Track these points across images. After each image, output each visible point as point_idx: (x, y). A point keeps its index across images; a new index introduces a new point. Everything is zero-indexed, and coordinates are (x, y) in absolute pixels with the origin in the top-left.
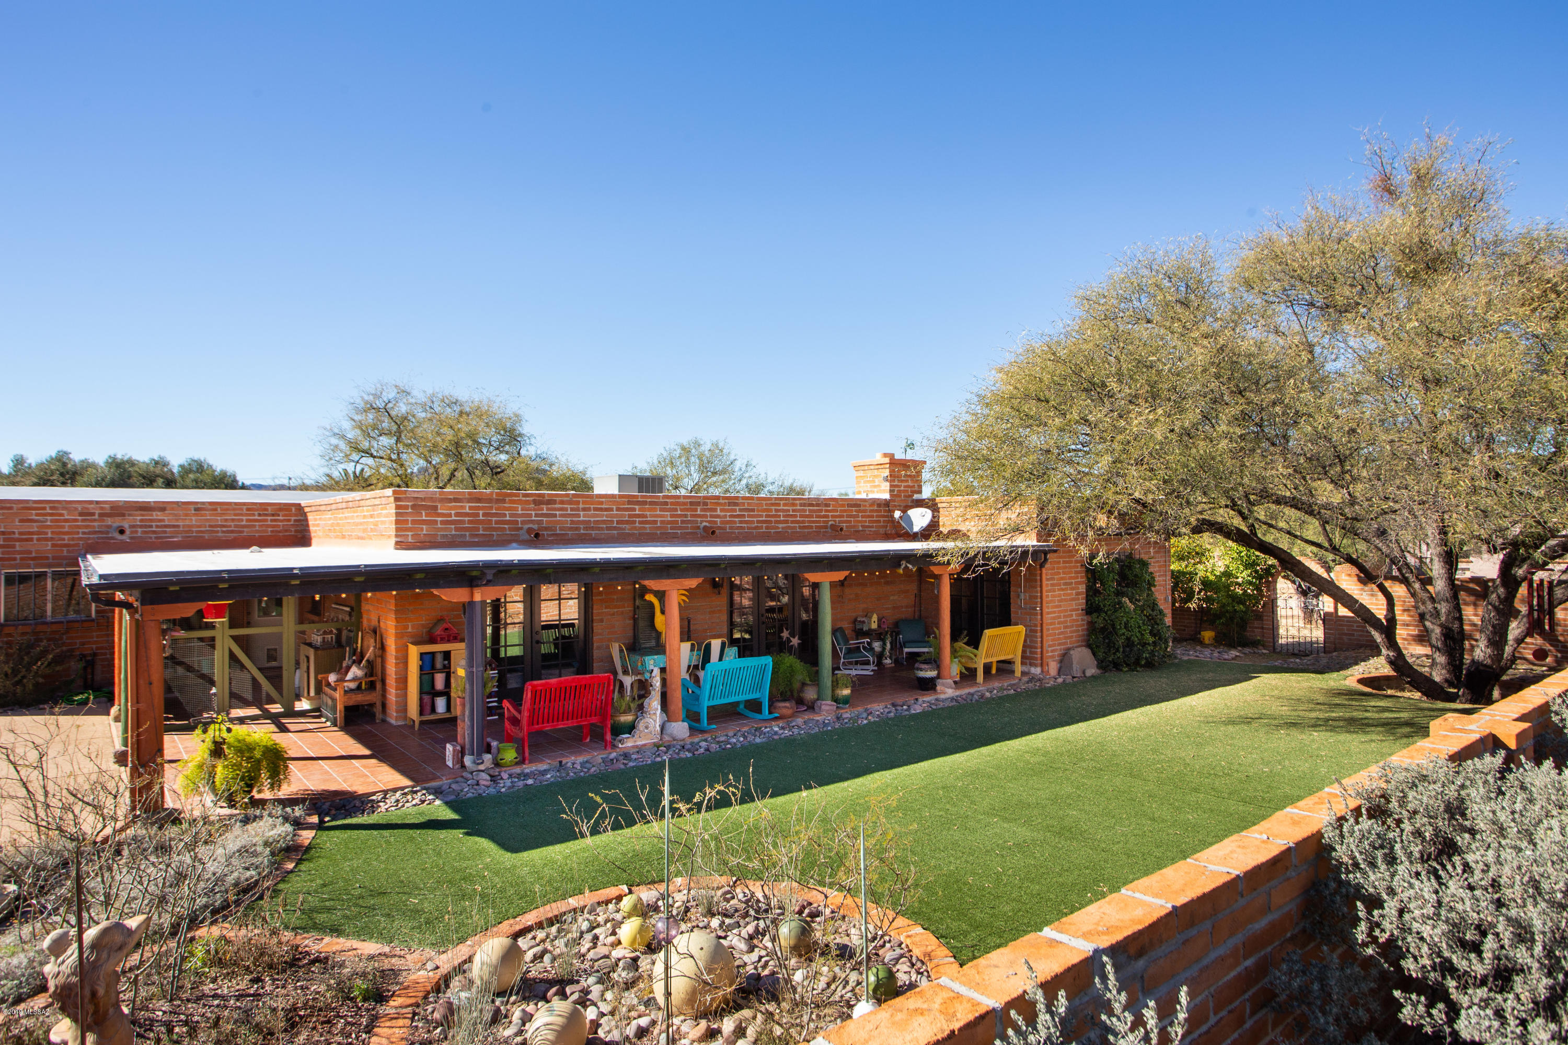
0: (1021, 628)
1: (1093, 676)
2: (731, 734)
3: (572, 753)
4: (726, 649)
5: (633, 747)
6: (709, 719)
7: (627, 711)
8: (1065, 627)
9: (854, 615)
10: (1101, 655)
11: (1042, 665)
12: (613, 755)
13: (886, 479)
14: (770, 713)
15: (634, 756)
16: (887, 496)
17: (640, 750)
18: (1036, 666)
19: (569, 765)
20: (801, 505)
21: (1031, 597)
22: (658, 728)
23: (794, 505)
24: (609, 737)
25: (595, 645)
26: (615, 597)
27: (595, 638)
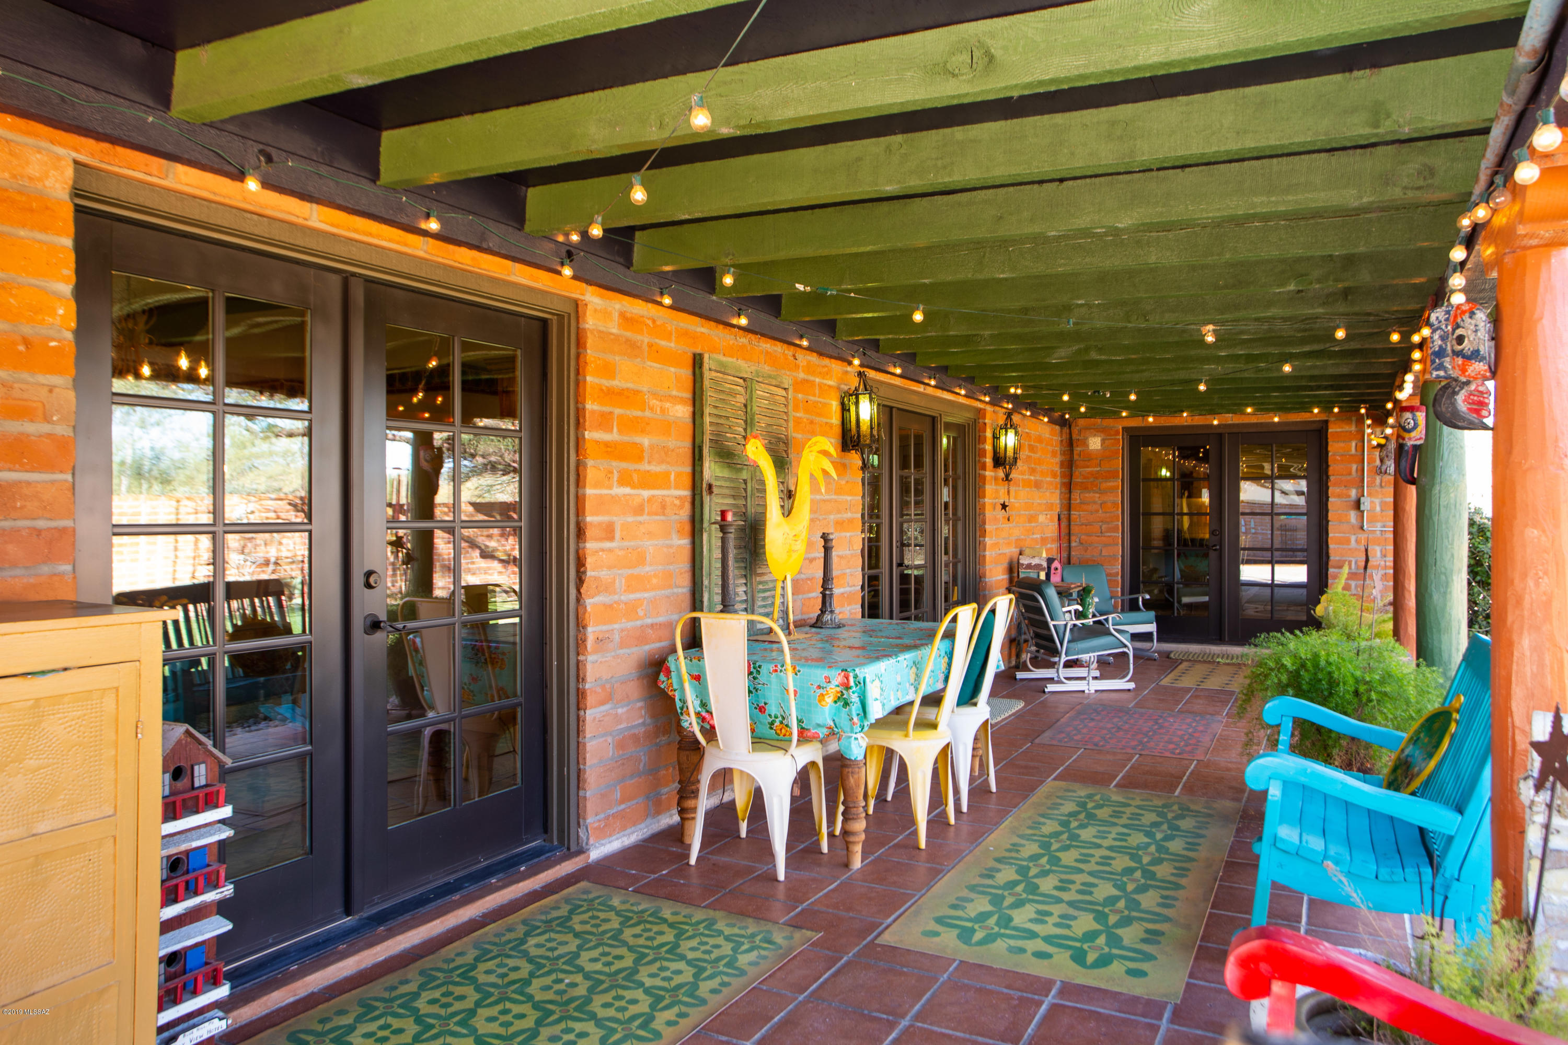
25: (592, 632)
26: (646, 441)
27: (590, 602)
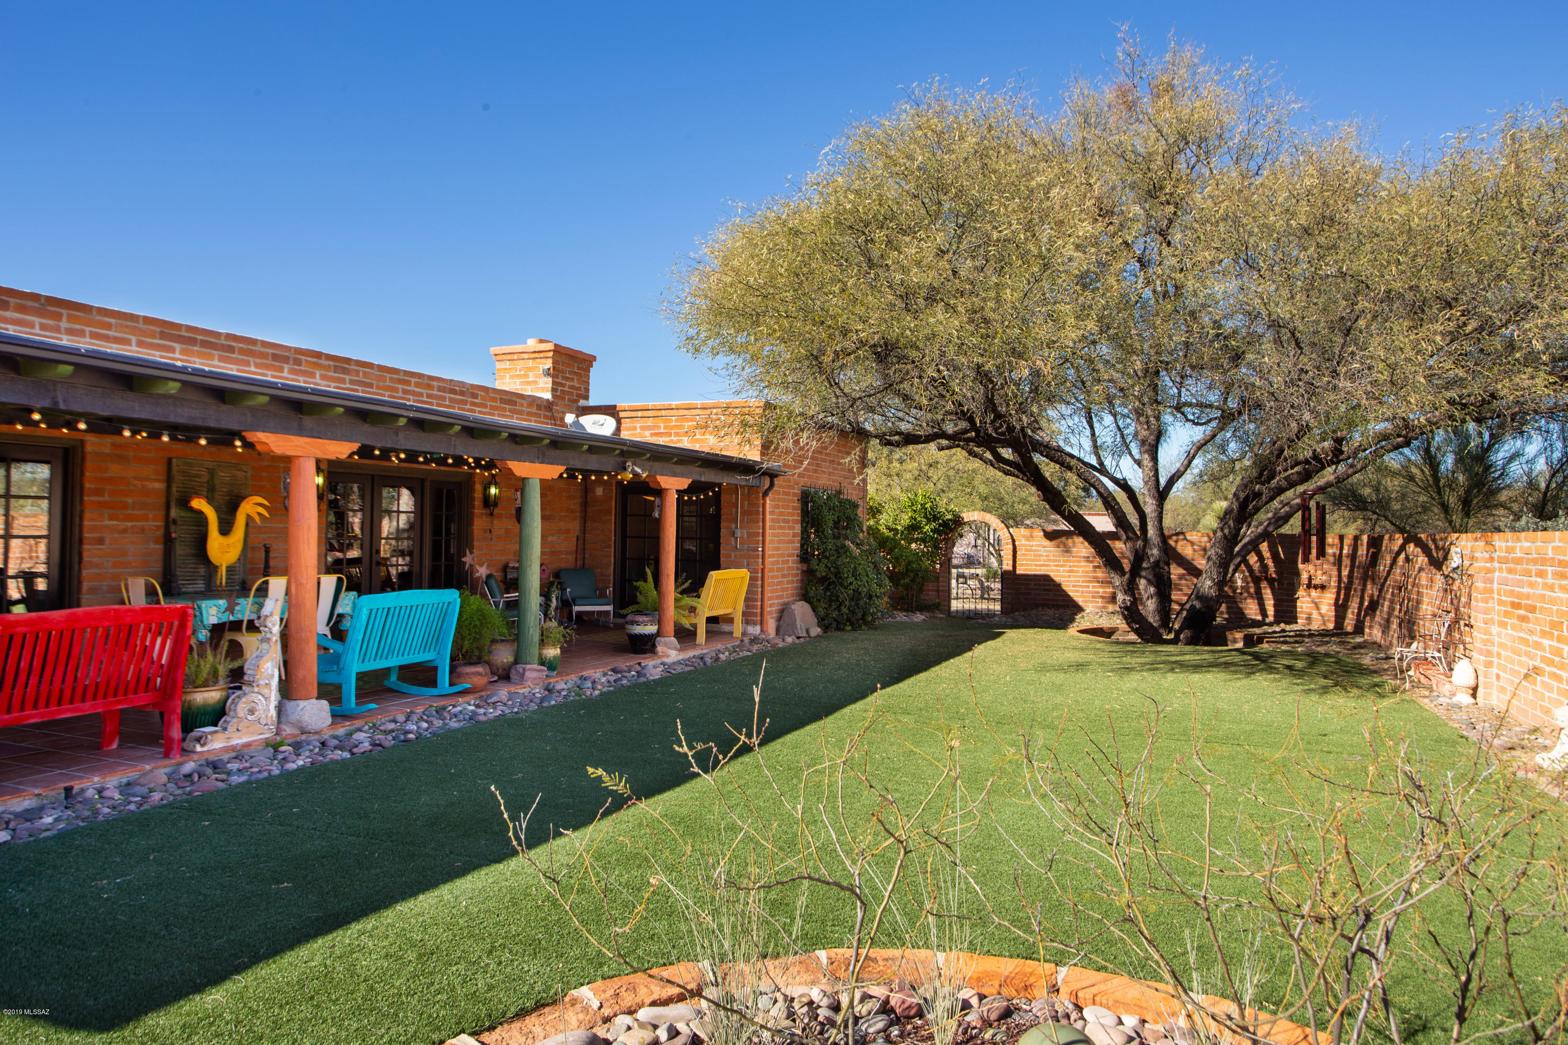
0: (744, 573)
1: (818, 636)
2: (401, 718)
3: (93, 770)
4: (343, 594)
5: (226, 749)
6: (358, 696)
7: (211, 680)
8: (783, 576)
9: (503, 559)
10: (822, 612)
11: (762, 623)
12: (189, 767)
13: (547, 373)
14: (451, 684)
15: (234, 766)
16: (548, 396)
17: (239, 754)
18: (755, 624)
19: (91, 793)
20: (440, 389)
21: (749, 534)
22: (273, 713)
23: (429, 387)
24: (176, 732)
25: (86, 585)
26: (130, 500)
27: (85, 573)
